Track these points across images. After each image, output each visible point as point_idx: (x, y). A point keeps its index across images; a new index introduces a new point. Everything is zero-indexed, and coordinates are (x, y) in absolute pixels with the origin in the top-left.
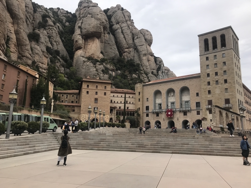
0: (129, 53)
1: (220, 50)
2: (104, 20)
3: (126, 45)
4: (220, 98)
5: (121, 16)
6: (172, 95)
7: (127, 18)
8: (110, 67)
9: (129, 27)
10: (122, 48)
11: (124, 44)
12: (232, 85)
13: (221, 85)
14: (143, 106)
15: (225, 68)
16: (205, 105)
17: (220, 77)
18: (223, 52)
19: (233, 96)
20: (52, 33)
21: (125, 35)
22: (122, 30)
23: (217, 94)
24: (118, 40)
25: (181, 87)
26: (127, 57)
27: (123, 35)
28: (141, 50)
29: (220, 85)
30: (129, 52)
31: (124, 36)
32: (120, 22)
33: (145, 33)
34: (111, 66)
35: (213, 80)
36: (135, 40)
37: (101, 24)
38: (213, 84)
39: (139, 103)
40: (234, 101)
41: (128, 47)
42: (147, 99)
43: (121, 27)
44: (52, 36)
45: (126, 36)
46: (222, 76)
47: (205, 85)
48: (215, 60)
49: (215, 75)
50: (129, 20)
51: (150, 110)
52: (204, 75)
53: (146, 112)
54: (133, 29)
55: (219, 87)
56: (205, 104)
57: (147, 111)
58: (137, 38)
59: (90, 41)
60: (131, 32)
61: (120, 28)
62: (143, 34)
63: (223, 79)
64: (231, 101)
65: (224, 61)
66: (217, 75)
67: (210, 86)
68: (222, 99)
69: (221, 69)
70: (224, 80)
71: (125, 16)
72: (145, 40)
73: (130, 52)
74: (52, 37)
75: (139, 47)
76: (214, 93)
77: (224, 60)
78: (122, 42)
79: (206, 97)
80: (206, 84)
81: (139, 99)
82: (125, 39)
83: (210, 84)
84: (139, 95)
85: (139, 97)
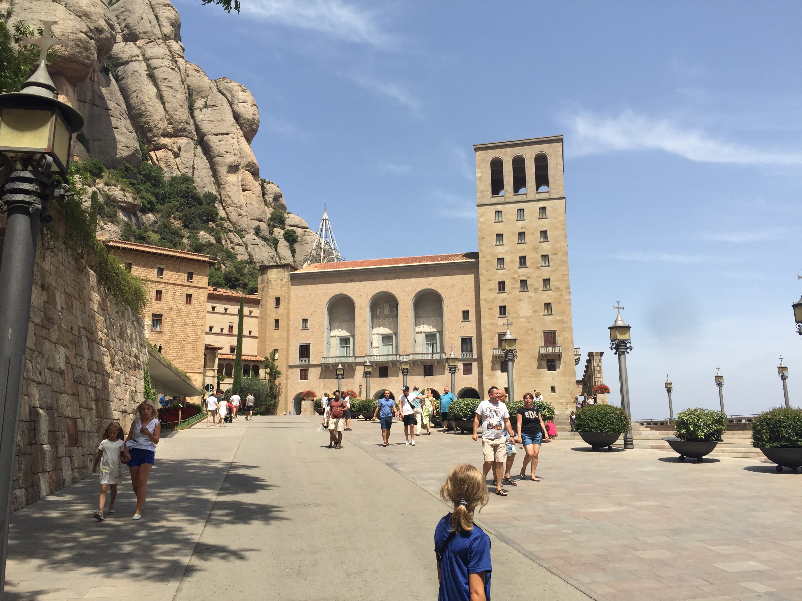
0: (176, 155)
1: (533, 198)
2: (102, 23)
3: (166, 123)
4: (532, 330)
5: (145, 16)
6: (386, 312)
7: (168, 29)
8: (125, 196)
9: (176, 62)
10: (151, 130)
11: (157, 117)
12: (562, 295)
13: (536, 292)
14: (288, 345)
15: (546, 248)
16: (489, 346)
17: (532, 270)
18: (542, 204)
19: (565, 325)
21: (163, 88)
22: (148, 66)
23: (522, 317)
24: (134, 100)
25: (418, 290)
26: (169, 166)
27: (156, 85)
28: (222, 151)
29: (531, 293)
30: (176, 149)
31: (159, 90)
32: (141, 36)
33: (234, 93)
34: (127, 194)
35: (514, 278)
36: (196, 112)
37: (91, 34)
38: (514, 288)
39: (277, 334)
40: (567, 338)
41: (170, 130)
42: (305, 321)
43: (144, 55)
45: (165, 93)
46: (538, 268)
47: (491, 290)
48: (520, 223)
49: (518, 264)
50: (172, 37)
51: (314, 359)
52: (487, 261)
53: (298, 363)
54: (190, 72)
55: (530, 297)
56: (491, 344)
57: (304, 363)
58: (206, 106)
60: (183, 83)
61: (141, 58)
62: (229, 96)
63: (539, 277)
64: (559, 340)
65: (544, 229)
66: (525, 264)
67: (504, 295)
68: (536, 332)
69: (535, 248)
70: (541, 280)
71: (161, 19)
72: (234, 117)
73: (180, 149)
75: (213, 140)
76: (516, 315)
77: (544, 224)
78: (150, 108)
79: (492, 324)
80: (493, 287)
81: (277, 321)
82: (163, 103)
83: (504, 289)
84: (275, 308)
85: (277, 313)
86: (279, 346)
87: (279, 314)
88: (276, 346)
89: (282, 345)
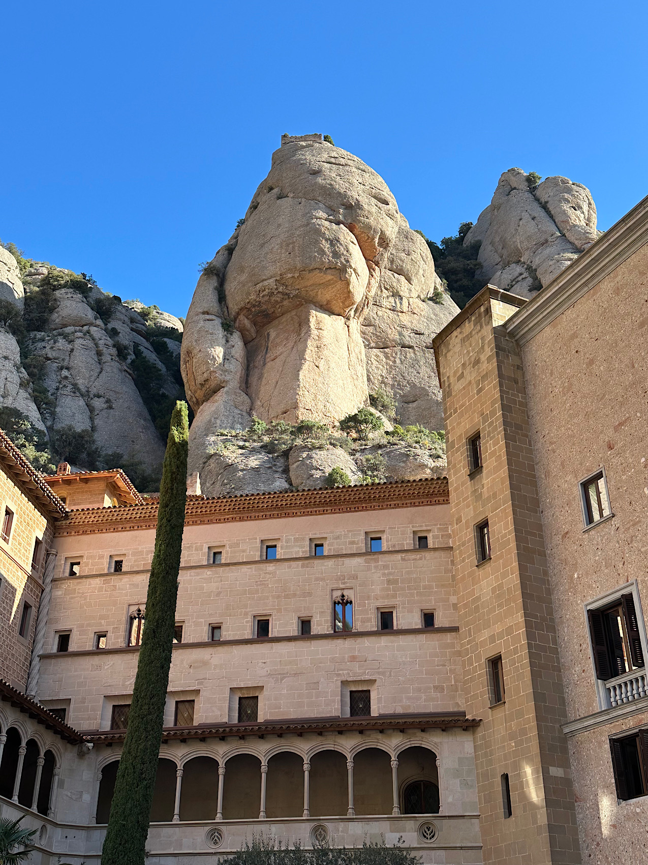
7: (566, 214)
20: (72, 350)
22: (535, 279)
43: (530, 269)
44: (68, 368)
59: (278, 340)
61: (524, 275)
74: (65, 373)
81: (482, 527)
84: (472, 476)
85: (478, 496)
86: (501, 635)
87: (485, 495)
88: (492, 639)
89: (509, 630)
